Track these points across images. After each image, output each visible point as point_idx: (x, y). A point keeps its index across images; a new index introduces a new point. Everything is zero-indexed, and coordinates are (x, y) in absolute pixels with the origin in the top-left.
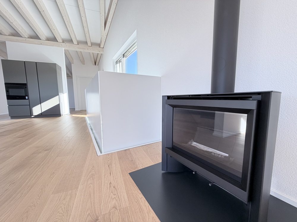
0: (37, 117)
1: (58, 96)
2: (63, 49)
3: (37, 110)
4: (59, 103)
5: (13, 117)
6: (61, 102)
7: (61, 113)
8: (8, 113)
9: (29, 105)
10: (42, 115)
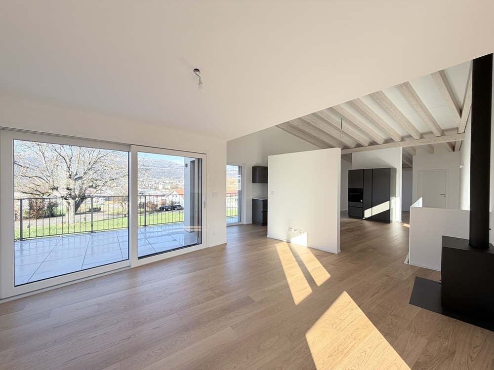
0: (367, 219)
1: (389, 202)
2: (401, 148)
3: (368, 213)
4: (388, 209)
5: (350, 216)
6: (392, 207)
7: (391, 219)
8: (347, 209)
9: (363, 208)
10: (372, 219)
